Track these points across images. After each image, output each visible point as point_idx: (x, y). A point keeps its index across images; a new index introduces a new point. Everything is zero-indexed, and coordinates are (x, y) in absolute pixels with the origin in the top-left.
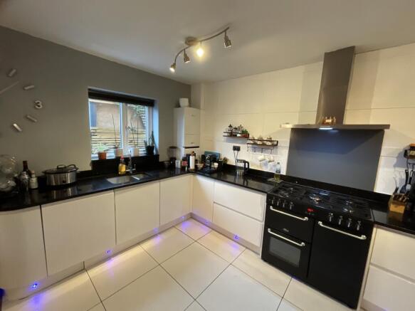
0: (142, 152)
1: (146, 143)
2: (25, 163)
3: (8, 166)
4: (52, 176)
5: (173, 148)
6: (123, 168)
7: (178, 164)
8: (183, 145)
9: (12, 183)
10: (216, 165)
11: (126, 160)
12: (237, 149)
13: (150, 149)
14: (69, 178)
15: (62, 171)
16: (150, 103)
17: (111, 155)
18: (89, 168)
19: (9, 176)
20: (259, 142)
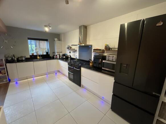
0: (45, 54)
1: (46, 51)
2: (14, 55)
3: (10, 55)
4: (20, 58)
5: (54, 53)
6: (38, 57)
7: (55, 57)
8: (56, 52)
9: (11, 59)
10: (65, 57)
11: (39, 56)
12: (70, 52)
13: (47, 53)
14: (24, 59)
15: (22, 57)
16: (47, 40)
17: (35, 54)
18: (29, 57)
19: (10, 57)
20: (74, 50)
